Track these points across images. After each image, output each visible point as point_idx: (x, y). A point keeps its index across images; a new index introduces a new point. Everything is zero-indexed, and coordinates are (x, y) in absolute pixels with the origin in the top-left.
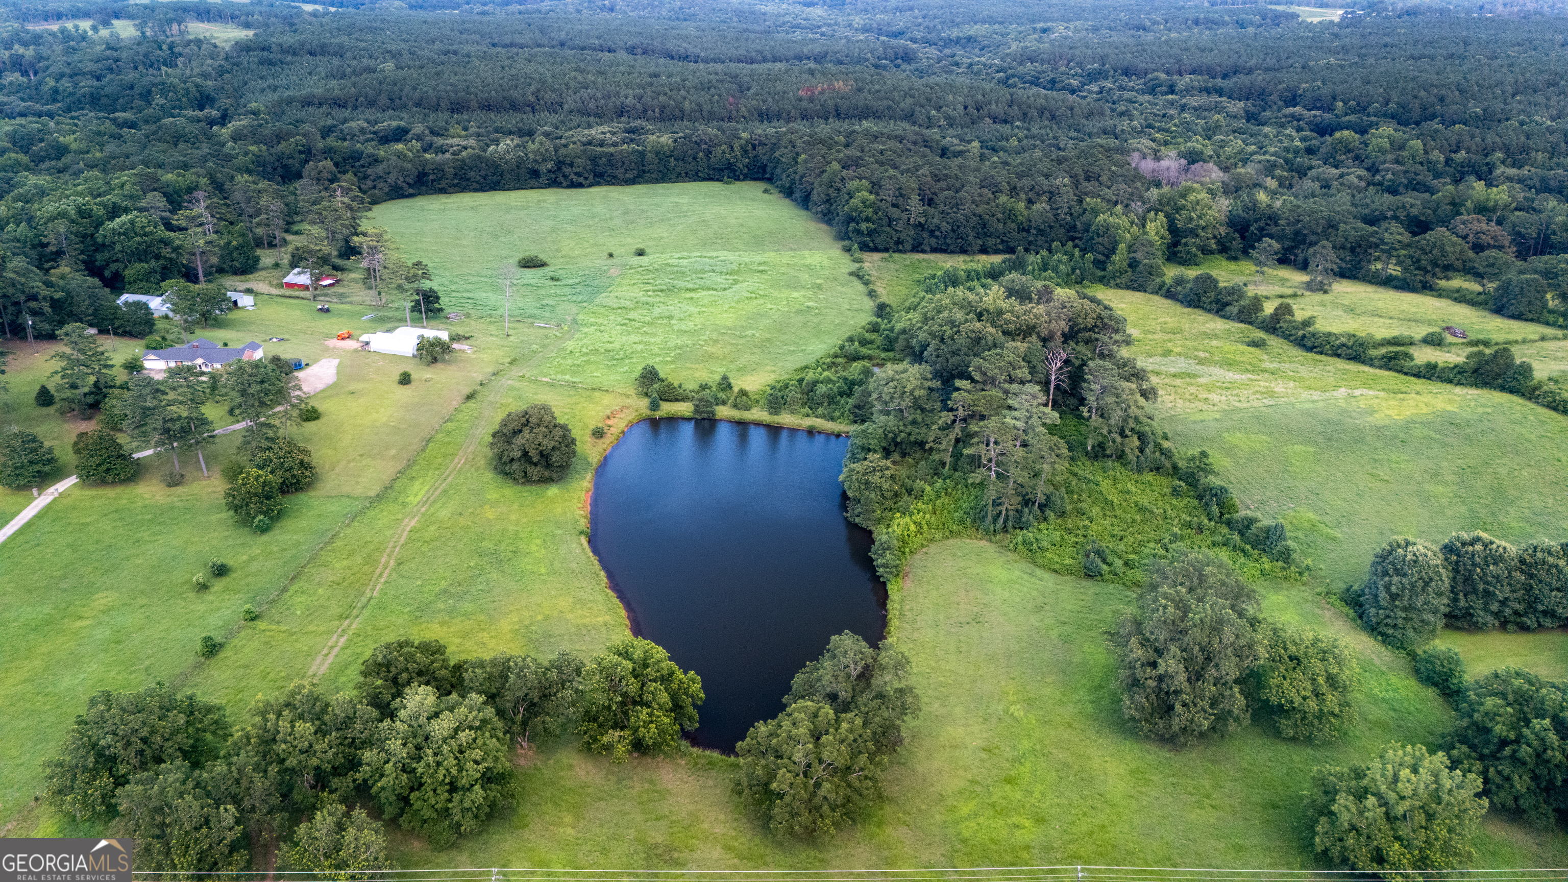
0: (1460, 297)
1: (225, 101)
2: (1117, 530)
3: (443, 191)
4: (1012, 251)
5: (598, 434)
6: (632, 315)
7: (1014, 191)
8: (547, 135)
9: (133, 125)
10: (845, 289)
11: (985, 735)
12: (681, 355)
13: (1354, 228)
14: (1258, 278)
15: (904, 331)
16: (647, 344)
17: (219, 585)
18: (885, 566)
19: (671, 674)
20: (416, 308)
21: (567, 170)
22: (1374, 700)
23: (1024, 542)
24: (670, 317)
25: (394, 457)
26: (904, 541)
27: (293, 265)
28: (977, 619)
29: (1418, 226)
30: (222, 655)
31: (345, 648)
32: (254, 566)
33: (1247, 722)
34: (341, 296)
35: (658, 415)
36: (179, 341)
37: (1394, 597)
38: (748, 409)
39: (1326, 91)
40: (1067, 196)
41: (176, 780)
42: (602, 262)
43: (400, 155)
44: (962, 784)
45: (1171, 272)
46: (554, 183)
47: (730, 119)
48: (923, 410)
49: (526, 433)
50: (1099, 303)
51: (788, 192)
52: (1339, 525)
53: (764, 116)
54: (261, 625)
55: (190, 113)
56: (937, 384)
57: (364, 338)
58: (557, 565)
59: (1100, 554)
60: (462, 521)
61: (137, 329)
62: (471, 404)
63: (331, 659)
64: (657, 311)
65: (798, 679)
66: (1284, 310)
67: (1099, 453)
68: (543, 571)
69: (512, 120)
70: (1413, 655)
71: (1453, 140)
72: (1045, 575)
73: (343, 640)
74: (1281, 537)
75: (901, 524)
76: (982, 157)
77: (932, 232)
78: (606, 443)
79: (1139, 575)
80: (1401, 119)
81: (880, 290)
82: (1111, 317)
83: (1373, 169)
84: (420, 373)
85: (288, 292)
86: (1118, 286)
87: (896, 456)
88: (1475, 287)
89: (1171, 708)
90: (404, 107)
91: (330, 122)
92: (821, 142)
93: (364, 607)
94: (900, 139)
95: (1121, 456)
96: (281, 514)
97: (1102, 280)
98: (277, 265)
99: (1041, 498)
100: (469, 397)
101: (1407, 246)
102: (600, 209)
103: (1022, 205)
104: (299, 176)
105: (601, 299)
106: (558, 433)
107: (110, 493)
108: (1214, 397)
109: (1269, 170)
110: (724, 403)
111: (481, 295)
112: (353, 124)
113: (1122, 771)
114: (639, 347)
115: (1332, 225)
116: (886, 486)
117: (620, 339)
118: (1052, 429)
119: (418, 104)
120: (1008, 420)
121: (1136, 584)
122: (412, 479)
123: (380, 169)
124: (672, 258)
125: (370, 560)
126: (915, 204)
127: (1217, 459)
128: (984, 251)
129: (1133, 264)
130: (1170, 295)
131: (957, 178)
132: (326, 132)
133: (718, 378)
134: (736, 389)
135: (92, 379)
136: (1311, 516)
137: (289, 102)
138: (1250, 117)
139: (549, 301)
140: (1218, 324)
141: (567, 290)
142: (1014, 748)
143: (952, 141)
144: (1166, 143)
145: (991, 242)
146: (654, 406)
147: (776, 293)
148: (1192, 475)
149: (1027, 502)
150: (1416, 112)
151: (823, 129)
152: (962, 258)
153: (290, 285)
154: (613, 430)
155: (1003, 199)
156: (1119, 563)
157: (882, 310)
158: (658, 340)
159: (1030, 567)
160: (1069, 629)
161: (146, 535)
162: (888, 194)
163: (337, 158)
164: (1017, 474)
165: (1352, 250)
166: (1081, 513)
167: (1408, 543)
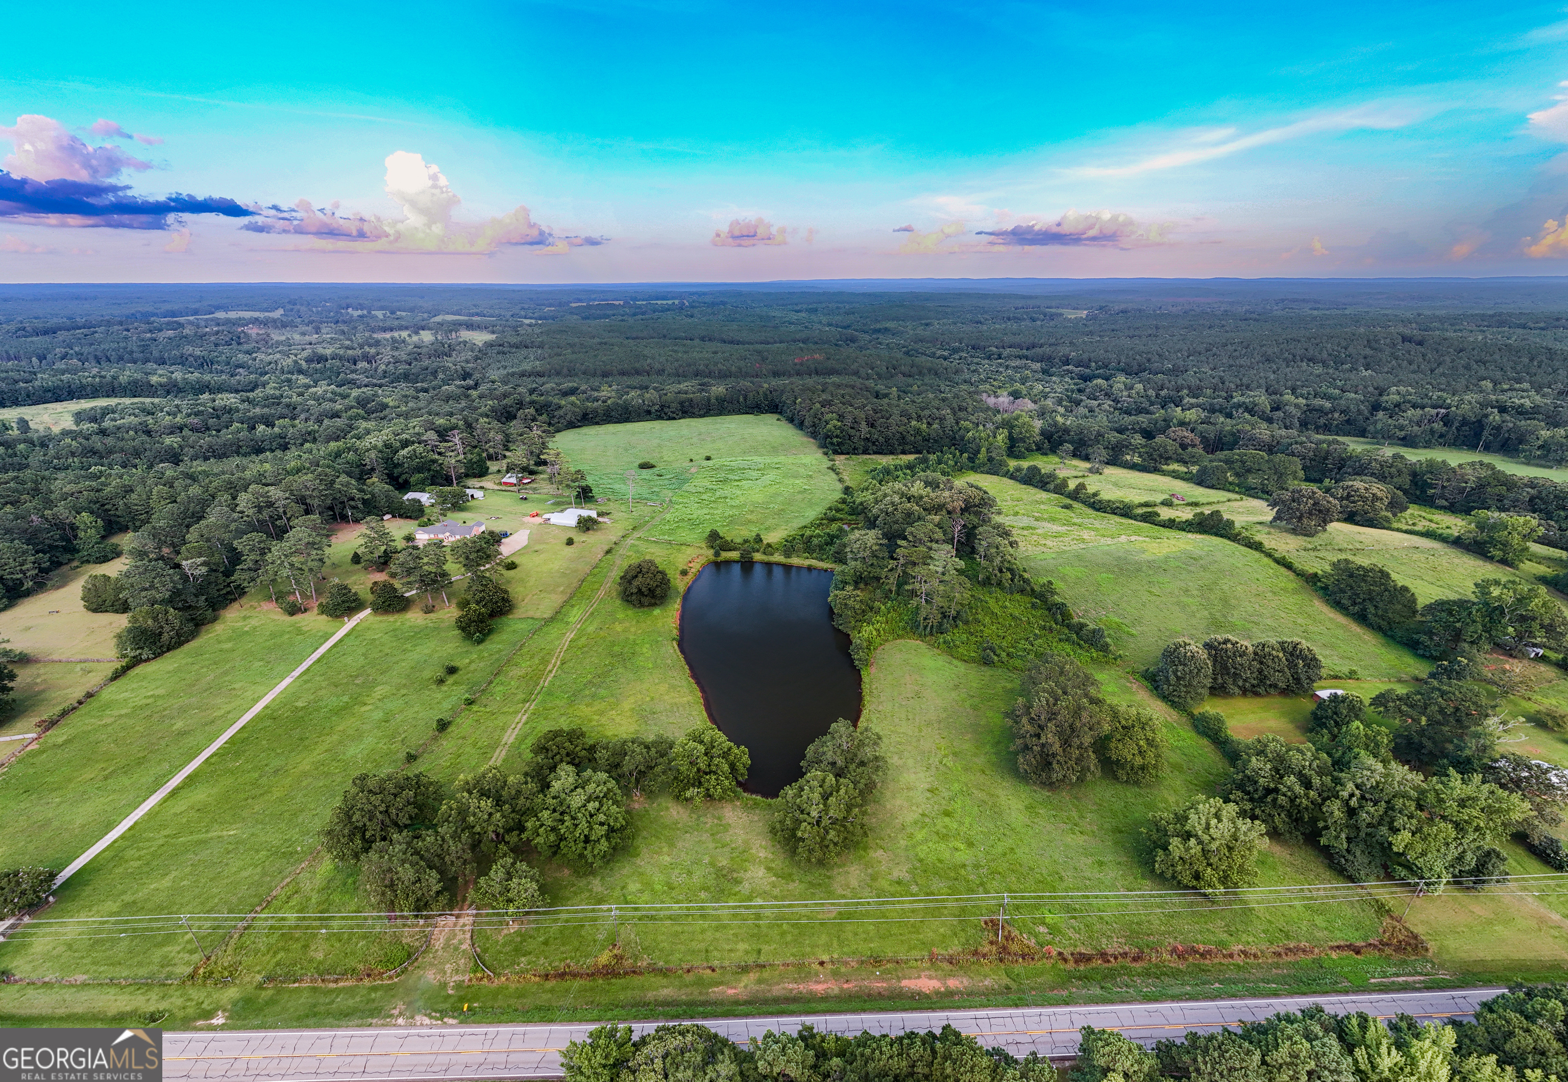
0: (1176, 475)
1: (477, 376)
2: (1001, 633)
3: (597, 423)
4: (919, 452)
5: (684, 573)
6: (704, 497)
7: (919, 418)
8: (655, 389)
9: (426, 391)
10: (826, 477)
11: (929, 780)
12: (732, 521)
13: (1114, 437)
14: (1061, 466)
15: (861, 504)
16: (713, 514)
17: (451, 680)
18: (860, 660)
19: (730, 749)
20: (578, 496)
21: (666, 410)
22: (1173, 749)
23: (945, 642)
24: (726, 498)
25: (562, 592)
26: (870, 642)
27: (507, 472)
28: (918, 695)
29: (1148, 435)
30: (449, 730)
31: (526, 723)
32: (473, 667)
33: (1098, 774)
34: (535, 489)
35: (719, 559)
36: (438, 521)
37: (1178, 678)
38: (772, 554)
39: (1085, 356)
40: (950, 420)
41: (400, 851)
42: (687, 464)
43: (573, 404)
44: (916, 816)
45: (1012, 464)
46: (660, 418)
47: (757, 376)
48: (877, 557)
49: (640, 579)
50: (980, 489)
51: (791, 420)
52: (1134, 625)
53: (776, 374)
54: (475, 708)
55: (458, 383)
56: (885, 541)
57: (546, 516)
58: (659, 661)
59: (992, 649)
60: (602, 633)
61: (414, 515)
62: (608, 556)
63: (517, 730)
64: (718, 494)
65: (810, 750)
66: (1082, 487)
67: (987, 582)
68: (650, 666)
69: (636, 380)
70: (1191, 715)
71: (1160, 383)
72: (959, 664)
73: (525, 718)
74: (1102, 636)
75: (867, 631)
76: (899, 398)
77: (874, 443)
78: (689, 578)
79: (1018, 663)
80: (1127, 372)
81: (845, 477)
82: (989, 499)
83: (1116, 401)
84: (579, 538)
85: (504, 488)
86: (982, 472)
87: (862, 586)
88: (1183, 469)
89: (1050, 764)
90: (576, 375)
91: (534, 386)
92: (809, 389)
93: (539, 693)
94: (853, 387)
95: (999, 584)
96: (491, 632)
97: (975, 469)
98: (499, 471)
99: (953, 613)
100: (608, 552)
101: (1146, 446)
102: (685, 432)
103: (925, 426)
104: (515, 417)
105: (686, 487)
106: (659, 576)
107: (391, 618)
108: (1049, 543)
109: (1060, 402)
110: (758, 551)
111: (616, 486)
112: (548, 386)
113: (1020, 807)
114: (708, 517)
115: (1100, 435)
116: (857, 607)
117: (698, 512)
118: (960, 572)
119: (584, 373)
120: (931, 567)
121: (1015, 668)
122: (573, 606)
123: (561, 412)
124: (726, 461)
125: (544, 662)
126: (863, 426)
127: (1058, 585)
128: (904, 452)
129: (990, 459)
130: (1012, 477)
131: (887, 411)
132: (532, 391)
133: (754, 534)
134: (765, 542)
135: (383, 548)
136: (1117, 620)
137: (513, 374)
138: (1044, 372)
139: (656, 489)
140: (1043, 495)
141: (666, 482)
142: (949, 789)
143: (881, 387)
144: (1000, 387)
145: (907, 447)
146: (717, 554)
147: (786, 481)
148: (1043, 596)
149: (944, 616)
150: (1135, 367)
151: (810, 381)
152: (891, 457)
153: (505, 484)
154: (693, 570)
155: (914, 423)
156: (1004, 654)
157: (847, 490)
158: (719, 512)
159: (948, 658)
160: (977, 700)
161: (409, 646)
162: (849, 421)
163: (537, 406)
164: (938, 601)
165: (1113, 449)
166: (978, 621)
167: (1186, 644)
